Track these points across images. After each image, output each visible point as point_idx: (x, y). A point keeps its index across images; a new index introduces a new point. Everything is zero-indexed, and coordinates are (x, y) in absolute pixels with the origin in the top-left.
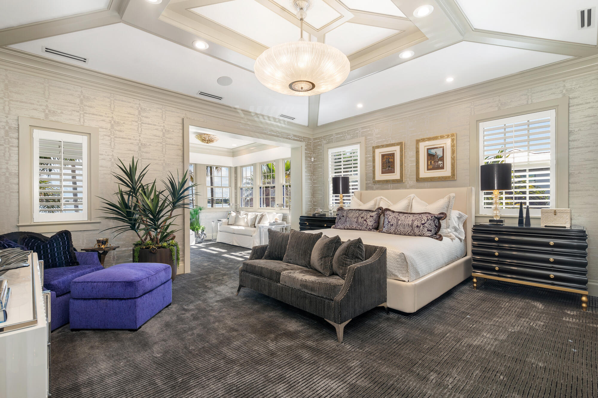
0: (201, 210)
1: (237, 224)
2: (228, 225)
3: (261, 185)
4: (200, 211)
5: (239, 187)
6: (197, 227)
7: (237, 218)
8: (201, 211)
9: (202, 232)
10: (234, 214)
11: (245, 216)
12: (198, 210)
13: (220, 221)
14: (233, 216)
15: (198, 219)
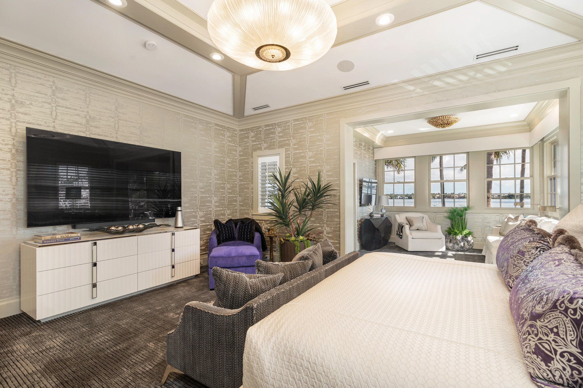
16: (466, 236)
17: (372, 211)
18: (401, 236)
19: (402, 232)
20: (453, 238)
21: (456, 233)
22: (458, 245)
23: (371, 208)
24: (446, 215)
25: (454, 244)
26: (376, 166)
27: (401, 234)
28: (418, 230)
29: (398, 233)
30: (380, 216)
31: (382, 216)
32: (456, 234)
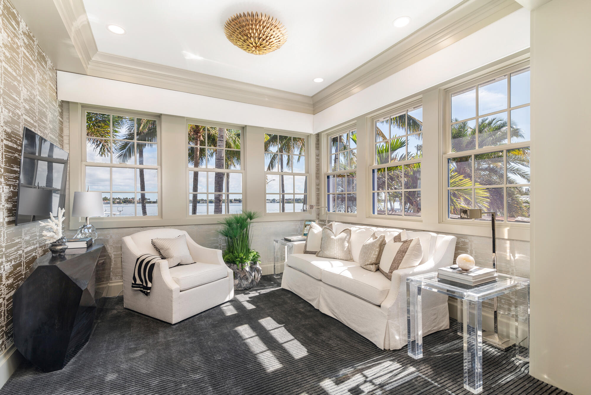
0: (251, 219)
1: (327, 253)
2: (306, 252)
3: (376, 165)
4: (249, 220)
5: (325, 174)
6: (242, 255)
7: (325, 240)
8: (252, 221)
9: (251, 268)
10: (317, 229)
11: (344, 235)
12: (247, 219)
13: (289, 241)
14: (316, 234)
15: (245, 238)
16: (254, 262)
17: (60, 236)
18: (150, 288)
19: (151, 280)
20: (238, 269)
21: (242, 258)
22: (247, 279)
23: (55, 227)
24: (221, 228)
25: (241, 279)
26: (62, 118)
27: (149, 285)
28: (179, 265)
29: (138, 282)
30: (84, 245)
31: (90, 245)
32: (242, 262)
